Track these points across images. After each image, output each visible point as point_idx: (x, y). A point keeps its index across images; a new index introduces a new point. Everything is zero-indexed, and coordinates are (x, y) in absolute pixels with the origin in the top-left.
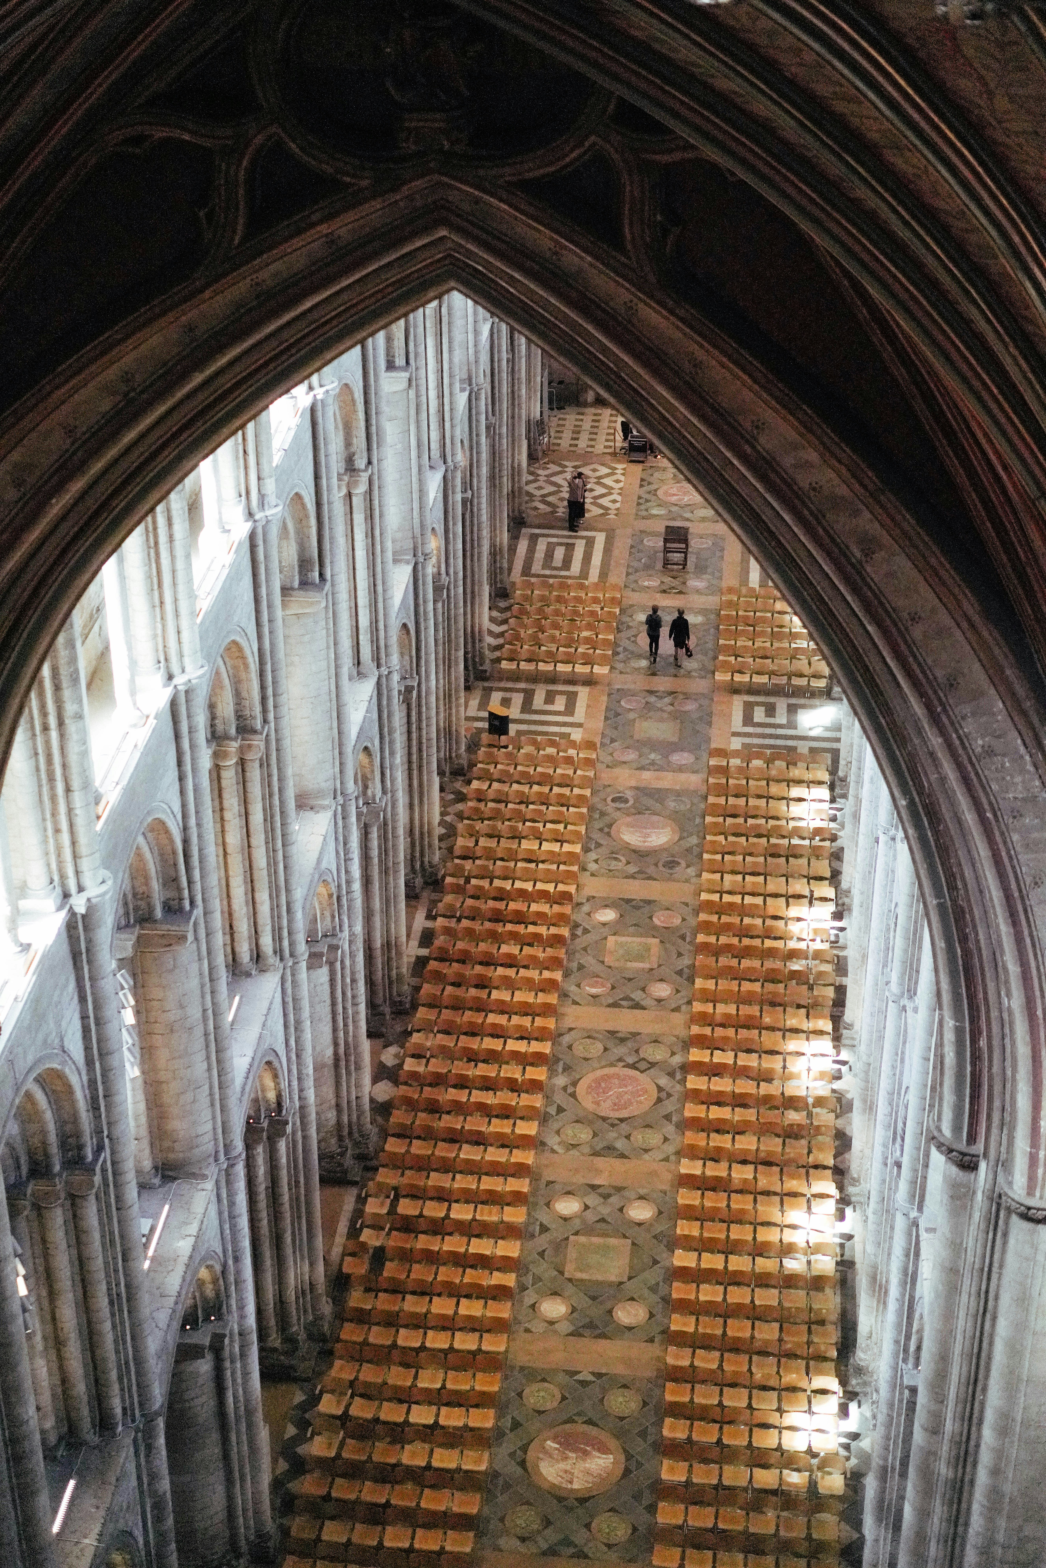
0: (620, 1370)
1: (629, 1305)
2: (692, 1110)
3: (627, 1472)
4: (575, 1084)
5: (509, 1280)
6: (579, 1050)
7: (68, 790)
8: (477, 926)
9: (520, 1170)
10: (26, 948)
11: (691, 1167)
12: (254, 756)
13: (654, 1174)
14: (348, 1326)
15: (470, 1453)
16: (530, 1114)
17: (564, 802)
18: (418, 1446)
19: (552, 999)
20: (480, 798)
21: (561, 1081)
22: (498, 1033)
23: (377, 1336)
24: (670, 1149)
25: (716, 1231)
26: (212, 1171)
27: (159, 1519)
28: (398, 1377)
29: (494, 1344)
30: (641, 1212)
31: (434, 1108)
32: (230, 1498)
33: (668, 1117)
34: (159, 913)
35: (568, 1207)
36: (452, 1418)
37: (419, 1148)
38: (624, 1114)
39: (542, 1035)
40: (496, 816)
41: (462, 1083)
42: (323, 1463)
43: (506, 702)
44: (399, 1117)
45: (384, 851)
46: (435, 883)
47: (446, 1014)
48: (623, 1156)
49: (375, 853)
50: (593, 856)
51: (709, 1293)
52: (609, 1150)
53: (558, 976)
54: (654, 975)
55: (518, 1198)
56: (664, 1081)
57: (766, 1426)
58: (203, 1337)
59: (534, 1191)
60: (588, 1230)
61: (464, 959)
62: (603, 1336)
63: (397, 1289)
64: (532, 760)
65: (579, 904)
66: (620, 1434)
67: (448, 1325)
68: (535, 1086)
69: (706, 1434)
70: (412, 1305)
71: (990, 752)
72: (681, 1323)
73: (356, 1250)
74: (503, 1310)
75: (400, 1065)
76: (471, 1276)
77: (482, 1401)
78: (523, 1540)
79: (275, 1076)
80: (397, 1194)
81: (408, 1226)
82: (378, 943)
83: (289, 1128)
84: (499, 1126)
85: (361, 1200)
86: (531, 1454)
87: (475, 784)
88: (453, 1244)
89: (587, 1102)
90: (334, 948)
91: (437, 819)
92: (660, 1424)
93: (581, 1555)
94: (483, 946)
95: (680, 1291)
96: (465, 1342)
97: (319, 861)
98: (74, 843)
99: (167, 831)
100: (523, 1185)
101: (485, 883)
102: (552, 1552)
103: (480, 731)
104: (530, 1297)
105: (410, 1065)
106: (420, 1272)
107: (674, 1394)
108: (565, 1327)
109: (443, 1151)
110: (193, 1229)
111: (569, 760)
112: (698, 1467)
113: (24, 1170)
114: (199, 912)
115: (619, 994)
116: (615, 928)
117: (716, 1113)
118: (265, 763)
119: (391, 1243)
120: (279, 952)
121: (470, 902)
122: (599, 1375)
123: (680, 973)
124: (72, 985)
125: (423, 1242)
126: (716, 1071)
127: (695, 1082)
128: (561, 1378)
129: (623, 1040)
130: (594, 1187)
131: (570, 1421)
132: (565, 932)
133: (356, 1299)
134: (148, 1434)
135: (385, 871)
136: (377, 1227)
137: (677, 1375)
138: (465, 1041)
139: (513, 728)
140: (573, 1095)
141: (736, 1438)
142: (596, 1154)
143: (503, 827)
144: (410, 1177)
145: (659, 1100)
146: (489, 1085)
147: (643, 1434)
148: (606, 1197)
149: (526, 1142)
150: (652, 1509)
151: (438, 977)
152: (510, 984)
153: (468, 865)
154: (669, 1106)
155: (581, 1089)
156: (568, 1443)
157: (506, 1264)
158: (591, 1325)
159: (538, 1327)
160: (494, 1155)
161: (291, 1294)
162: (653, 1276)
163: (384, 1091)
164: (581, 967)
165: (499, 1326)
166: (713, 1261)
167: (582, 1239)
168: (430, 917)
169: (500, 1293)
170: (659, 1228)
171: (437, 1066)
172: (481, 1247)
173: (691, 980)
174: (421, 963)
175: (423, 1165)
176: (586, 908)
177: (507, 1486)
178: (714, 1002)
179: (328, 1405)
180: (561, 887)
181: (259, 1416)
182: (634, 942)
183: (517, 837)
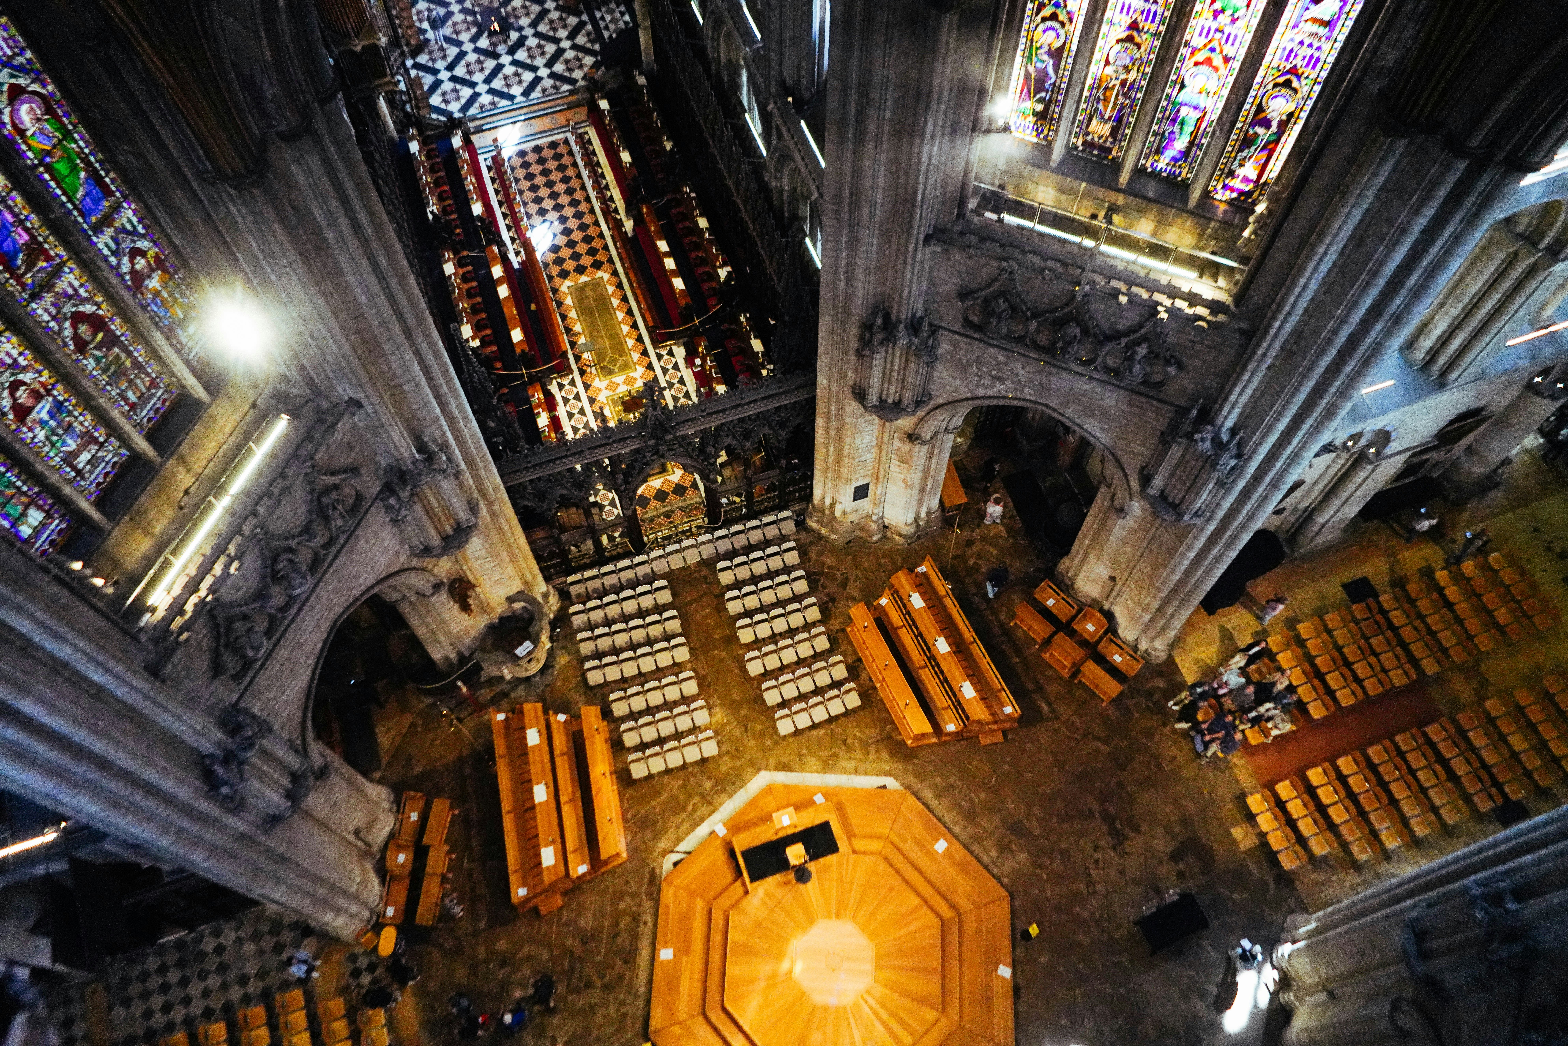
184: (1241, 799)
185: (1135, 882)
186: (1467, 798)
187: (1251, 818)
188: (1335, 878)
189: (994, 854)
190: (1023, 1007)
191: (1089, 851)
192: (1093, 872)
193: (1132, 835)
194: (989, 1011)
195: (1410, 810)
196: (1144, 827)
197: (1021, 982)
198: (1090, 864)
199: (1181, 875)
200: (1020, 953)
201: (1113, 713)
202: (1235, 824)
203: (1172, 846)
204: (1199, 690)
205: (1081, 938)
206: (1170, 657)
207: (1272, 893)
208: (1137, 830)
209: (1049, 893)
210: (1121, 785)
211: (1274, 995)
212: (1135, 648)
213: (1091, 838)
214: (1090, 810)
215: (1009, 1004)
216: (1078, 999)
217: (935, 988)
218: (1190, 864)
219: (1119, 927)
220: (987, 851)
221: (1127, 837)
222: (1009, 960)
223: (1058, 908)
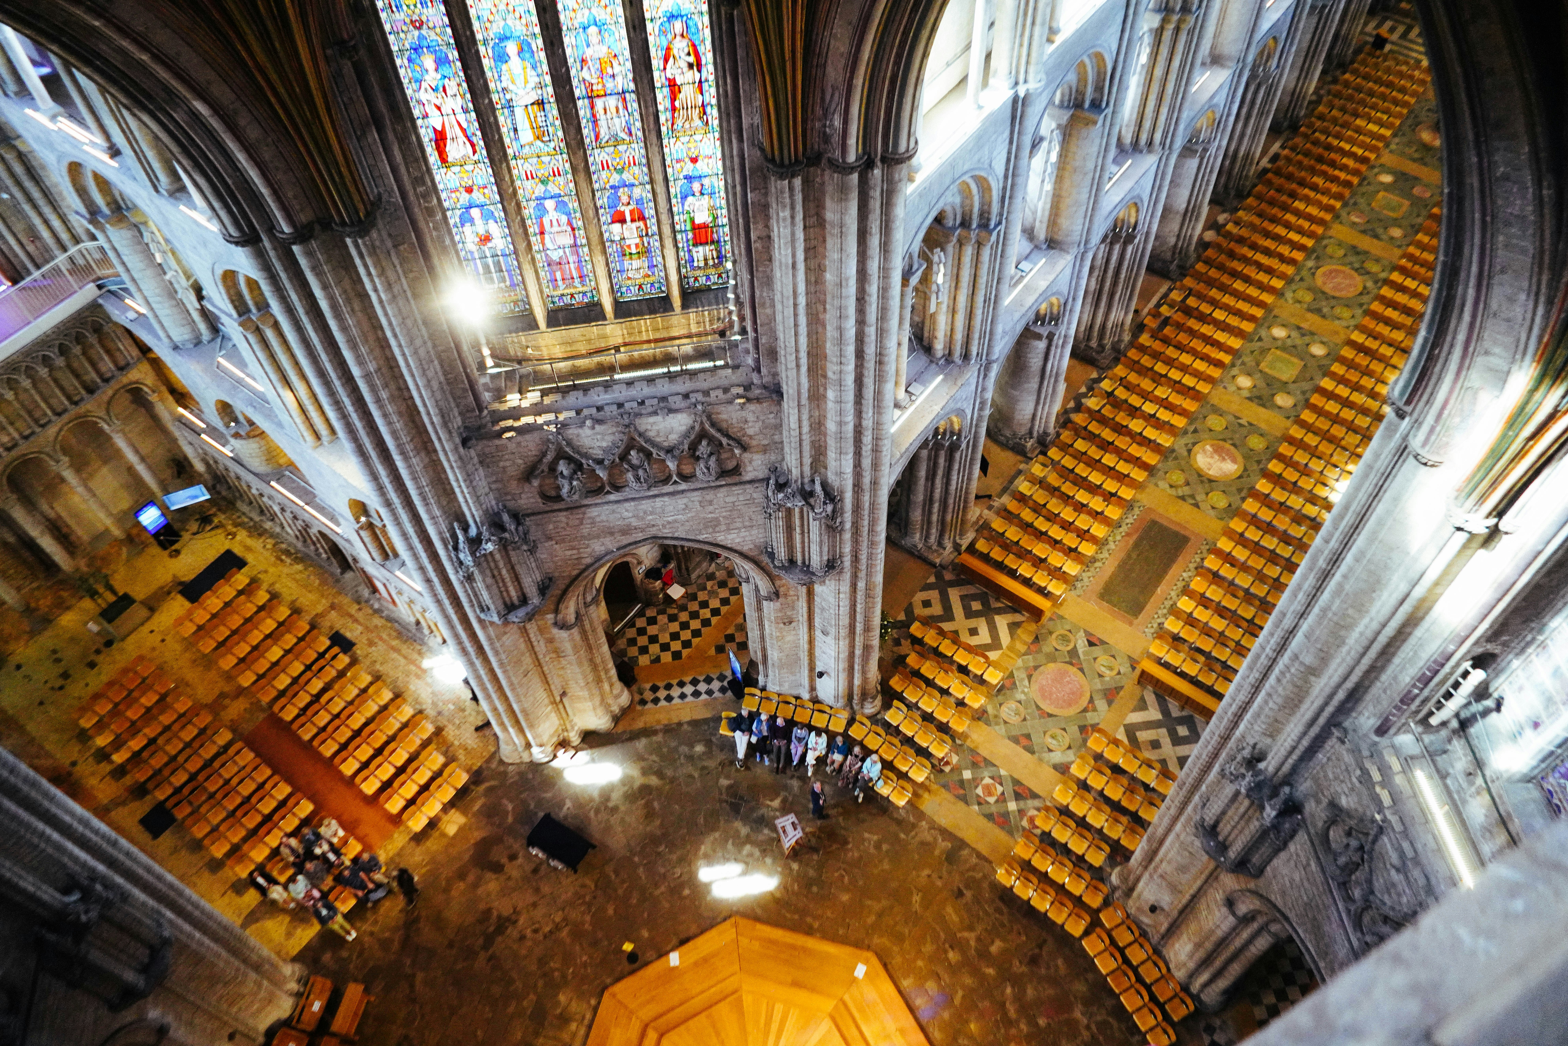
0: (1263, 426)
1: (1285, 396)
2: (1376, 307)
3: (1240, 477)
4: (1318, 268)
5: (1227, 359)
6: (1329, 250)
7: (1033, 23)
8: (1306, 161)
9: (1261, 304)
10: (980, 107)
11: (1358, 337)
12: (1185, 28)
13: (1337, 333)
14: (1134, 350)
15: (1164, 435)
16: (1282, 276)
17: (1396, 102)
18: (1141, 421)
19: (1328, 217)
20: (1347, 84)
21: (1310, 264)
22: (1288, 226)
23: (1146, 361)
24: (1353, 322)
25: (1353, 376)
26: (1074, 251)
27: (981, 409)
28: (1146, 384)
29: (1203, 388)
30: (1318, 350)
31: (1232, 255)
32: (1036, 409)
33: (1361, 305)
34: (1087, 104)
35: (1279, 332)
36: (1164, 415)
37: (1213, 273)
38: (1337, 294)
39: (1311, 235)
40: (1350, 98)
41: (1254, 247)
42: (1089, 411)
43: (1392, 30)
44: (1210, 253)
45: (1265, 102)
46: (1294, 128)
47: (1263, 206)
48: (1324, 317)
49: (1259, 101)
50: (1397, 140)
51: (1332, 407)
52: (1318, 311)
53: (1338, 205)
54: (1396, 223)
55: (1252, 318)
56: (1370, 284)
57: (1325, 485)
58: (1044, 331)
59: (1264, 318)
60: (1284, 348)
61: (1290, 177)
62: (1263, 406)
63: (1166, 341)
64: (1388, 71)
65: (1373, 167)
66: (1246, 457)
67: (1185, 369)
68: (1292, 262)
69: (1291, 475)
70: (1171, 352)
71: (1506, 178)
72: (1308, 416)
73: (1155, 313)
74: (1215, 373)
75: (1225, 225)
76: (1208, 350)
77: (1183, 413)
78: (1171, 486)
79: (1137, 211)
80: (1191, 292)
81: (1188, 312)
82: (1241, 153)
83: (1136, 241)
84: (1262, 277)
85: (1170, 290)
86: (1197, 448)
87: (1347, 76)
88: (1207, 330)
89: (1319, 281)
90: (1205, 150)
91: (1311, 90)
92: (1270, 460)
93: (1197, 505)
94: (1303, 174)
95: (1316, 399)
96: (1189, 381)
97: (1212, 97)
98: (1029, 55)
99: (1104, 60)
100: (1258, 313)
101: (1323, 138)
102: (1183, 498)
103: (1366, 43)
104: (1235, 371)
105: (1230, 227)
106: (1183, 338)
107: (1285, 449)
108: (1246, 394)
109: (1226, 279)
110: (1051, 278)
111: (1411, 77)
112: (1278, 489)
113: (958, 222)
114: (1110, 110)
115: (1369, 226)
116: (1387, 187)
117: (1390, 313)
118: (1191, 32)
119: (1175, 317)
120: (1163, 144)
121: (1308, 145)
122: (1250, 424)
123: (1413, 226)
124: (1007, 133)
125: (1192, 323)
126: (1402, 289)
127: (1386, 292)
128: (1231, 418)
129: (1358, 253)
130: (1299, 328)
131: (1224, 440)
132: (1355, 180)
133: (1144, 339)
134: (987, 369)
135: (1261, 114)
136: (1171, 306)
137: (1291, 441)
138: (1266, 224)
139: (1388, 47)
140: (1313, 274)
141: (1306, 483)
142: (1309, 310)
143: (1350, 106)
144: (1200, 287)
145: (1361, 294)
146: (1267, 252)
147: (1259, 462)
148: (1303, 335)
149: (1271, 290)
150: (1243, 499)
151: (1269, 183)
152: (1308, 200)
153: (1318, 123)
154: (1365, 299)
155: (1320, 271)
156: (1218, 450)
157: (1229, 350)
158: (1259, 398)
159: (1232, 388)
160: (1253, 292)
161: (1110, 325)
162: (1306, 386)
163: (1210, 236)
164: (1355, 204)
165: (1209, 380)
166: (1343, 391)
167: (1278, 352)
168: (1283, 147)
169: (1218, 364)
170: (1324, 362)
171: (1244, 232)
172: (1220, 336)
173: (1417, 232)
174: (1265, 171)
175: (1211, 283)
176: (1376, 170)
177: (1176, 458)
178: (1423, 250)
179: (1106, 385)
180: (1367, 154)
181: (1062, 378)
182: (1394, 198)
183: (1356, 115)
184: (419, 838)
185: (537, 890)
186: (341, 674)
187: (433, 824)
188: (456, 743)
189: (573, 1026)
190: (694, 929)
191: (529, 943)
192: (547, 929)
193: (495, 913)
194: (714, 955)
195: (371, 708)
196: (482, 906)
197: (675, 941)
198: (540, 936)
199: (513, 857)
200: (650, 954)
201: (378, 986)
202: (444, 835)
203: (489, 875)
204: (324, 912)
205: (611, 912)
206: (294, 960)
207: (493, 783)
208: (489, 910)
209: (584, 958)
210: (451, 945)
211: (577, 749)
212: (298, 995)
213: (515, 947)
214: (489, 960)
215: (700, 941)
216: (663, 889)
217: (723, 1009)
218: (498, 854)
219: (583, 886)
220: (574, 1035)
221: (499, 917)
222: (664, 959)
223: (595, 943)
